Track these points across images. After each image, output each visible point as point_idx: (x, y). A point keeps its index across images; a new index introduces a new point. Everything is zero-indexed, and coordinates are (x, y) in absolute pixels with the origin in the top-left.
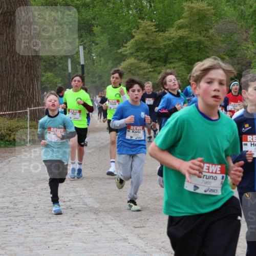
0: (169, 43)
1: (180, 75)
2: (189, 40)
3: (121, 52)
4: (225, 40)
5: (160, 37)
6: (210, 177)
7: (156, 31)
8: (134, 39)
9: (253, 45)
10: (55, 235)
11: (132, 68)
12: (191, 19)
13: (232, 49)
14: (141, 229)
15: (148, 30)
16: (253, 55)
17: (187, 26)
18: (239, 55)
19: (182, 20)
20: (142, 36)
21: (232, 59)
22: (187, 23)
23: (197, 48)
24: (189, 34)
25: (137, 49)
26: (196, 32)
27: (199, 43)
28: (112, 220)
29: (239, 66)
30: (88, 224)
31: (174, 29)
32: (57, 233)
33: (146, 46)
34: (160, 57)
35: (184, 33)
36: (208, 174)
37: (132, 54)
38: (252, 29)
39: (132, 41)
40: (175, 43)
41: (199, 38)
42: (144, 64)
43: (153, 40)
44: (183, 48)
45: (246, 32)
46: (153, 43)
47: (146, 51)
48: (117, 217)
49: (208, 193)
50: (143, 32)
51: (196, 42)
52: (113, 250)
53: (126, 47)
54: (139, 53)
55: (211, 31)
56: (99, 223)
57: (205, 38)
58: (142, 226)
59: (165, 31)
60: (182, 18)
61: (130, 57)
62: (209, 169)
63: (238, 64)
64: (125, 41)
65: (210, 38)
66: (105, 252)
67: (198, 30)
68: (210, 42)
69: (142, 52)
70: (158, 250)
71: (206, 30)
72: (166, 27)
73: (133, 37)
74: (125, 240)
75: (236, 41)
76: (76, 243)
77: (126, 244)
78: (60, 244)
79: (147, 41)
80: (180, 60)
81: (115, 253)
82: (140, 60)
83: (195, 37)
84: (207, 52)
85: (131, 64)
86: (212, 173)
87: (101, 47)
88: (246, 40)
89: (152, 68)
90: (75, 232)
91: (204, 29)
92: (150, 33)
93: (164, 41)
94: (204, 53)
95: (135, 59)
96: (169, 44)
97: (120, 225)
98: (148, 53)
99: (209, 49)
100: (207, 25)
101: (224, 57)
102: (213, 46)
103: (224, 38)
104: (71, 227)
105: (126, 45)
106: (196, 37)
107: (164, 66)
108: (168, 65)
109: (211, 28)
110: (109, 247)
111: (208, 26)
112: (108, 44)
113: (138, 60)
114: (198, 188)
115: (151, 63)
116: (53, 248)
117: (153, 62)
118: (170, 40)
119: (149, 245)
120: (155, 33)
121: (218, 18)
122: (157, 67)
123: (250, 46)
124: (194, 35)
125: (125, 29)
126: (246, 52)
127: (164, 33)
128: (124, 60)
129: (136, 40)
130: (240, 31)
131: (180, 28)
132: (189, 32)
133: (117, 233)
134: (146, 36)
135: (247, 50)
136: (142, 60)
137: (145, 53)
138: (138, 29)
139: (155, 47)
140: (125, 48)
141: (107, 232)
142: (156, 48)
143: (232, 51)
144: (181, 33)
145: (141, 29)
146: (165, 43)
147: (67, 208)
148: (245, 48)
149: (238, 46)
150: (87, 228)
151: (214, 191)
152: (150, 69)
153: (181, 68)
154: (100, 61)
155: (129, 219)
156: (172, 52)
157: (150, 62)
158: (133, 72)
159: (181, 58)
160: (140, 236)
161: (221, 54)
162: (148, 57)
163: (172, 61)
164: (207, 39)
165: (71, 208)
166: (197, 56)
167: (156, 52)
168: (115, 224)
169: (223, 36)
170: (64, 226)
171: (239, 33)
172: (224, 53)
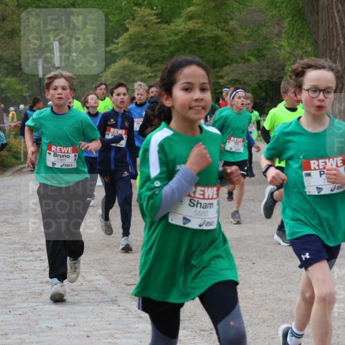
0: (176, 38)
2: (201, 35)
3: (110, 51)
4: (251, 36)
5: (164, 30)
6: (63, 156)
7: (158, 23)
8: (128, 33)
9: (288, 43)
10: (19, 296)
11: (125, 72)
12: (205, 6)
13: (260, 48)
15: (147, 20)
16: (288, 56)
17: (199, 16)
18: (268, 56)
19: (192, 8)
20: (139, 29)
21: (259, 61)
22: (199, 12)
23: (213, 45)
24: (202, 26)
25: (132, 47)
26: (212, 24)
27: (216, 39)
28: (96, 275)
29: (270, 70)
31: (182, 19)
32: (22, 292)
33: (144, 43)
34: (164, 58)
35: (195, 25)
36: (61, 154)
37: (125, 53)
38: (287, 20)
39: (126, 35)
40: (183, 39)
41: (216, 32)
42: (142, 68)
43: (154, 34)
44: (194, 45)
45: (278, 24)
46: (154, 39)
47: (144, 49)
48: (103, 271)
49: (64, 167)
50: (140, 23)
51: (211, 38)
52: (97, 315)
53: (117, 43)
54: (134, 53)
55: (232, 23)
57: (223, 33)
59: (171, 22)
60: (194, 5)
61: (123, 57)
62: (61, 150)
63: (268, 67)
64: (115, 35)
65: (231, 33)
66: (86, 318)
67: (214, 22)
68: (231, 38)
69: (139, 51)
71: (226, 22)
72: (171, 17)
73: (127, 30)
74: (114, 301)
75: (266, 37)
76: (47, 306)
77: (115, 307)
78: (25, 308)
79: (146, 36)
81: (99, 319)
82: (137, 62)
84: (226, 52)
85: (125, 67)
86: (64, 153)
88: (278, 35)
89: (153, 72)
90: (46, 291)
91: (222, 20)
92: (149, 25)
93: (169, 36)
94: (222, 52)
95: (130, 59)
96: (175, 40)
97: (108, 282)
98: (147, 52)
99: (229, 48)
100: (227, 14)
101: (250, 57)
102: (235, 43)
103: (249, 32)
104: (40, 285)
105: (117, 41)
106: (212, 30)
109: (232, 19)
110: (91, 311)
111: (228, 16)
113: (134, 61)
114: (55, 164)
115: (151, 66)
116: (16, 312)
117: (154, 65)
118: (177, 34)
120: (157, 25)
121: (241, 6)
122: (159, 71)
123: (284, 44)
124: (209, 28)
125: (115, 20)
126: (278, 51)
127: (169, 24)
128: (115, 62)
129: (130, 35)
130: (270, 23)
131: (190, 18)
132: (202, 24)
133: (103, 293)
134: (145, 29)
135: (280, 49)
136: (139, 61)
137: (143, 52)
138: (133, 19)
139: (156, 44)
140: (116, 45)
141: (89, 291)
142: (157, 46)
143: (260, 51)
144: (191, 25)
145: (137, 19)
146: (170, 39)
147: (36, 260)
148: (277, 46)
149: (268, 43)
151: (69, 166)
152: (150, 74)
155: (119, 273)
156: (178, 51)
157: (150, 64)
158: (127, 78)
161: (245, 54)
162: (147, 57)
164: (227, 33)
165: (41, 260)
166: (212, 57)
167: (158, 51)
168: (99, 280)
169: (248, 30)
170: (31, 283)
171: (269, 27)
172: (250, 53)
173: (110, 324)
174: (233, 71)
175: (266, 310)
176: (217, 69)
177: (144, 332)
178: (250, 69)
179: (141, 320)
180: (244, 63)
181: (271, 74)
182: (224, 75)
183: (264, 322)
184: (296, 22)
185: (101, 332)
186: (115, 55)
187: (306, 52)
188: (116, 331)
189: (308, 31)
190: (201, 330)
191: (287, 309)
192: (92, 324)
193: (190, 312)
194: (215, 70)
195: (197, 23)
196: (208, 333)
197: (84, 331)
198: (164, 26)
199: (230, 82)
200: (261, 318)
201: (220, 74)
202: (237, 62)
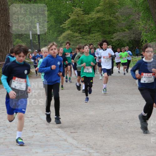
1: (99, 41)
2: (103, 19)
3: (62, 27)
4: (126, 19)
5: (86, 17)
7: (83, 14)
9: (143, 22)
11: (69, 37)
12: (104, 6)
13: (130, 25)
14: (75, 134)
15: (79, 13)
16: (143, 28)
17: (102, 11)
18: (134, 29)
19: (99, 7)
20: (75, 17)
21: (130, 31)
22: (102, 9)
23: (108, 24)
24: (103, 16)
25: (72, 25)
26: (108, 15)
27: (110, 21)
28: (57, 128)
30: (42, 131)
31: (94, 12)
33: (77, 23)
34: (86, 30)
35: (100, 15)
37: (69, 28)
38: (142, 12)
39: (69, 20)
40: (95, 21)
41: (110, 18)
42: (76, 34)
43: (82, 19)
44: (100, 24)
45: (138, 14)
46: (82, 21)
47: (77, 26)
50: (75, 15)
51: (108, 20)
52: (58, 146)
53: (65, 24)
54: (73, 28)
55: (117, 14)
56: (50, 130)
57: (113, 18)
58: (75, 132)
59: (89, 14)
61: (68, 30)
63: (134, 34)
64: (64, 20)
65: (117, 18)
66: (53, 148)
67: (109, 13)
68: (116, 21)
69: (75, 27)
70: (85, 146)
71: (114, 13)
72: (89, 11)
73: (69, 18)
74: (65, 140)
75: (132, 20)
76: (35, 143)
77: (66, 143)
79: (78, 20)
80: (98, 31)
81: (59, 148)
83: (107, 18)
84: (114, 27)
85: (69, 34)
87: (50, 24)
88: (138, 19)
89: (81, 36)
90: (35, 136)
91: (112, 12)
92: (80, 15)
95: (71, 31)
96: (91, 22)
97: (62, 131)
98: (78, 27)
99: (116, 25)
100: (115, 10)
101: (125, 29)
102: (118, 23)
103: (125, 18)
104: (33, 133)
107: (89, 35)
108: (91, 35)
109: (117, 12)
110: (55, 145)
112: (54, 22)
113: (73, 32)
115: (80, 34)
117: (82, 33)
118: (92, 19)
119: (80, 143)
120: (83, 15)
121: (121, 6)
122: (84, 36)
123: (141, 23)
124: (106, 16)
125: (64, 13)
126: (138, 26)
127: (89, 15)
128: (64, 32)
129: (71, 20)
130: (134, 14)
131: (98, 12)
132: (104, 14)
133: (60, 136)
134: (77, 17)
136: (75, 31)
137: (77, 28)
138: (72, 13)
139: (83, 23)
141: (54, 136)
142: (83, 24)
143: (130, 26)
144: (98, 15)
145: (74, 13)
146: (89, 21)
147: (30, 122)
148: (138, 24)
149: (134, 23)
150: (42, 133)
153: (99, 37)
154: (50, 32)
156: (93, 27)
157: (80, 33)
158: (70, 39)
159: (99, 30)
160: (74, 138)
161: (123, 28)
162: (79, 30)
163: (93, 32)
164: (115, 18)
165: (32, 122)
166: (108, 29)
167: (83, 27)
168: (59, 131)
169: (124, 17)
170: (28, 132)
171: (133, 15)
172: (125, 27)
173: (64, 150)
174: (117, 36)
175: (134, 144)
176: (111, 35)
177: (79, 154)
178: (125, 35)
179: (78, 149)
180: (123, 32)
181: (135, 37)
182: (114, 37)
183: (134, 149)
184: (146, 13)
185: (60, 154)
186: (64, 29)
187: (151, 27)
188: (66, 154)
189: (151, 17)
190: (105, 153)
191: (144, 144)
192: (55, 151)
193: (100, 145)
194: (109, 35)
195: (101, 14)
196: (108, 154)
197: (52, 154)
198: (86, 15)
199: (117, 40)
200: (132, 148)
201: (112, 37)
202: (119, 32)
